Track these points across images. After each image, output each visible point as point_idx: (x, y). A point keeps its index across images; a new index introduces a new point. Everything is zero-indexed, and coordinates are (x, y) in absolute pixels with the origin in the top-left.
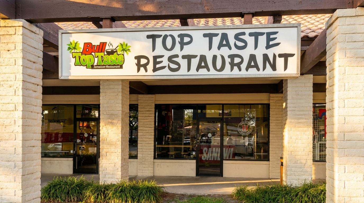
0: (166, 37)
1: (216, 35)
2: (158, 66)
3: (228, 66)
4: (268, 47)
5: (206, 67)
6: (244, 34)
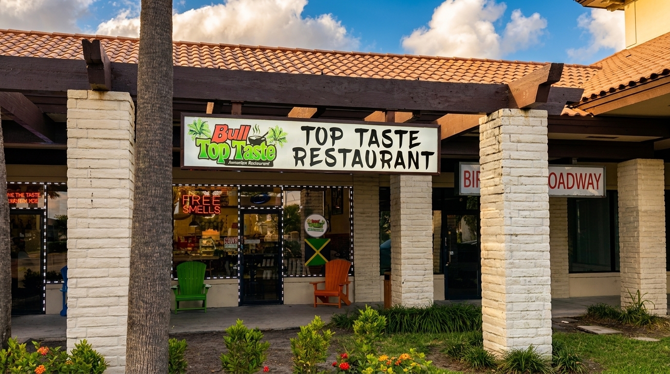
0: (319, 129)
1: (366, 131)
2: (315, 160)
3: (379, 163)
4: (411, 146)
5: (360, 162)
6: (389, 131)
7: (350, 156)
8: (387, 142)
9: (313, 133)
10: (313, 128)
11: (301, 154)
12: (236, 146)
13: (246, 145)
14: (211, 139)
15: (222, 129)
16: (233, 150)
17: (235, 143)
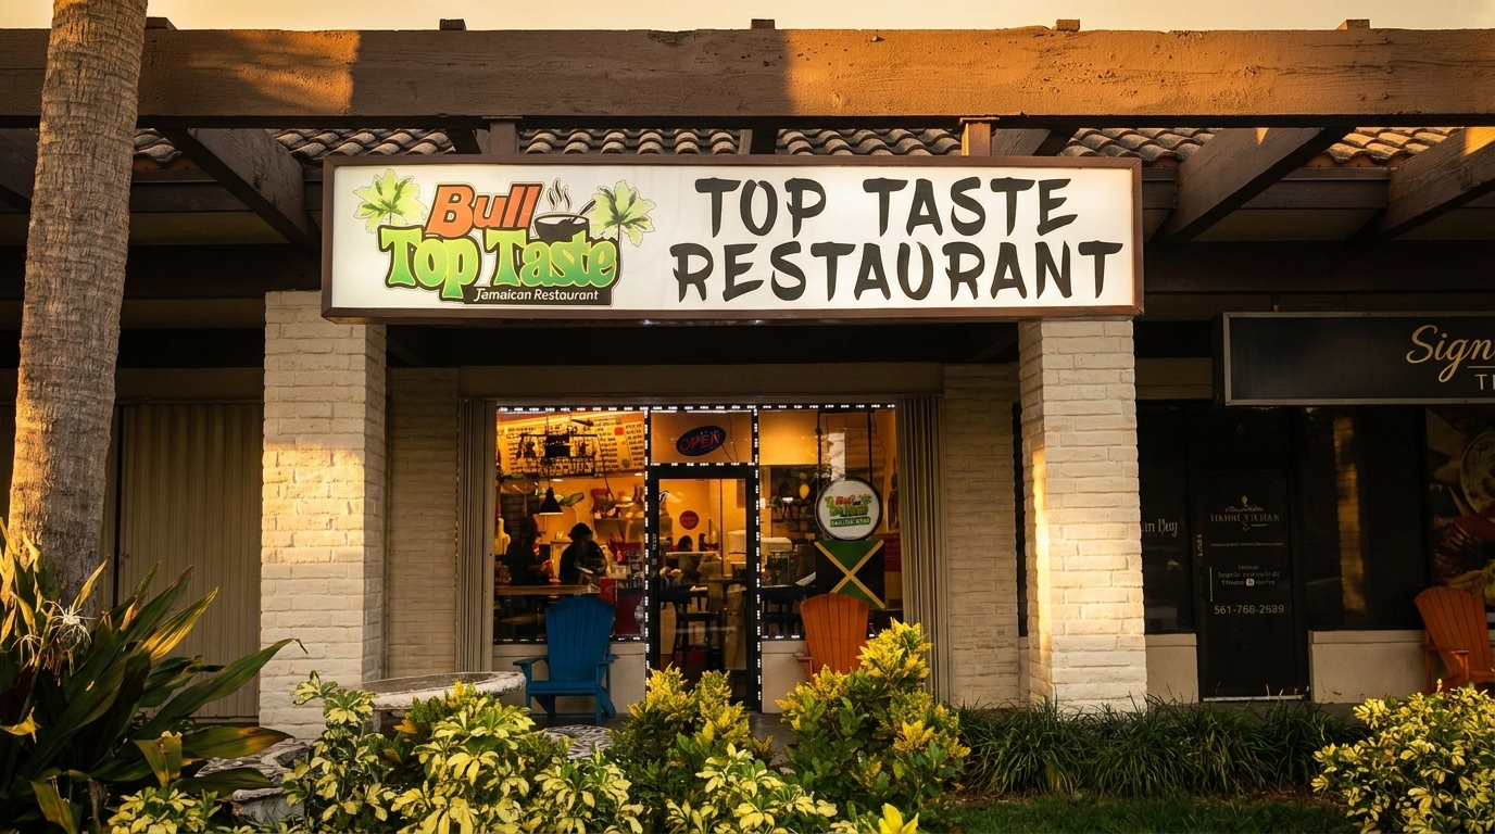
0: (750, 186)
1: (900, 185)
2: (739, 280)
3: (941, 281)
4: (1046, 226)
5: (881, 283)
6: (974, 183)
7: (849, 267)
8: (968, 216)
9: (731, 200)
10: (731, 185)
11: (696, 264)
12: (497, 247)
13: (529, 241)
14: (424, 229)
15: (456, 198)
16: (489, 260)
17: (494, 237)
